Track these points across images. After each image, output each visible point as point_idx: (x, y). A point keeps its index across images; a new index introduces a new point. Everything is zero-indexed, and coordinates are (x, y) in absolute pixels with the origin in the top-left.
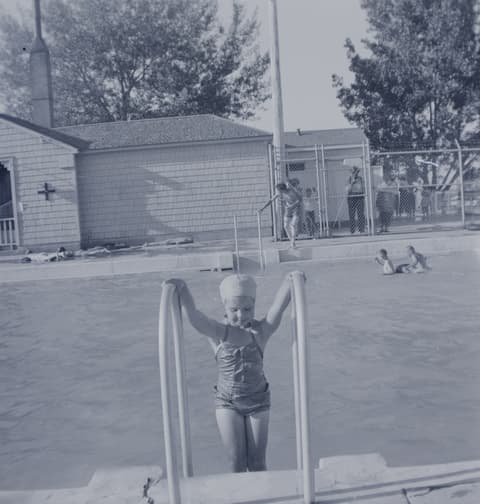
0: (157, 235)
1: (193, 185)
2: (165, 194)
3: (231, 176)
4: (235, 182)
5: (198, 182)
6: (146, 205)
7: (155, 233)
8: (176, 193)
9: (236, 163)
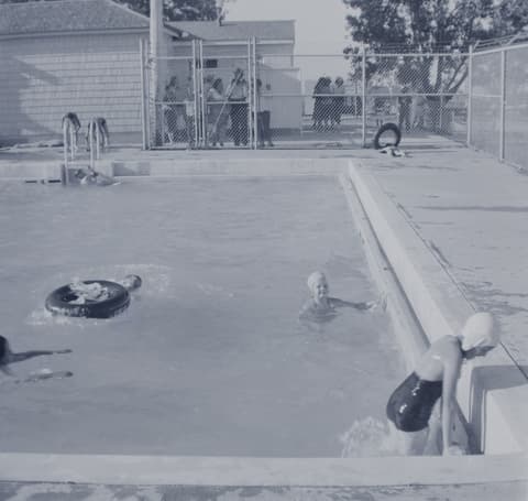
0: (32, 136)
1: (74, 81)
2: (41, 89)
3: (115, 72)
4: (120, 79)
5: (78, 77)
6: (20, 102)
7: (31, 133)
8: (54, 88)
9: (122, 57)
